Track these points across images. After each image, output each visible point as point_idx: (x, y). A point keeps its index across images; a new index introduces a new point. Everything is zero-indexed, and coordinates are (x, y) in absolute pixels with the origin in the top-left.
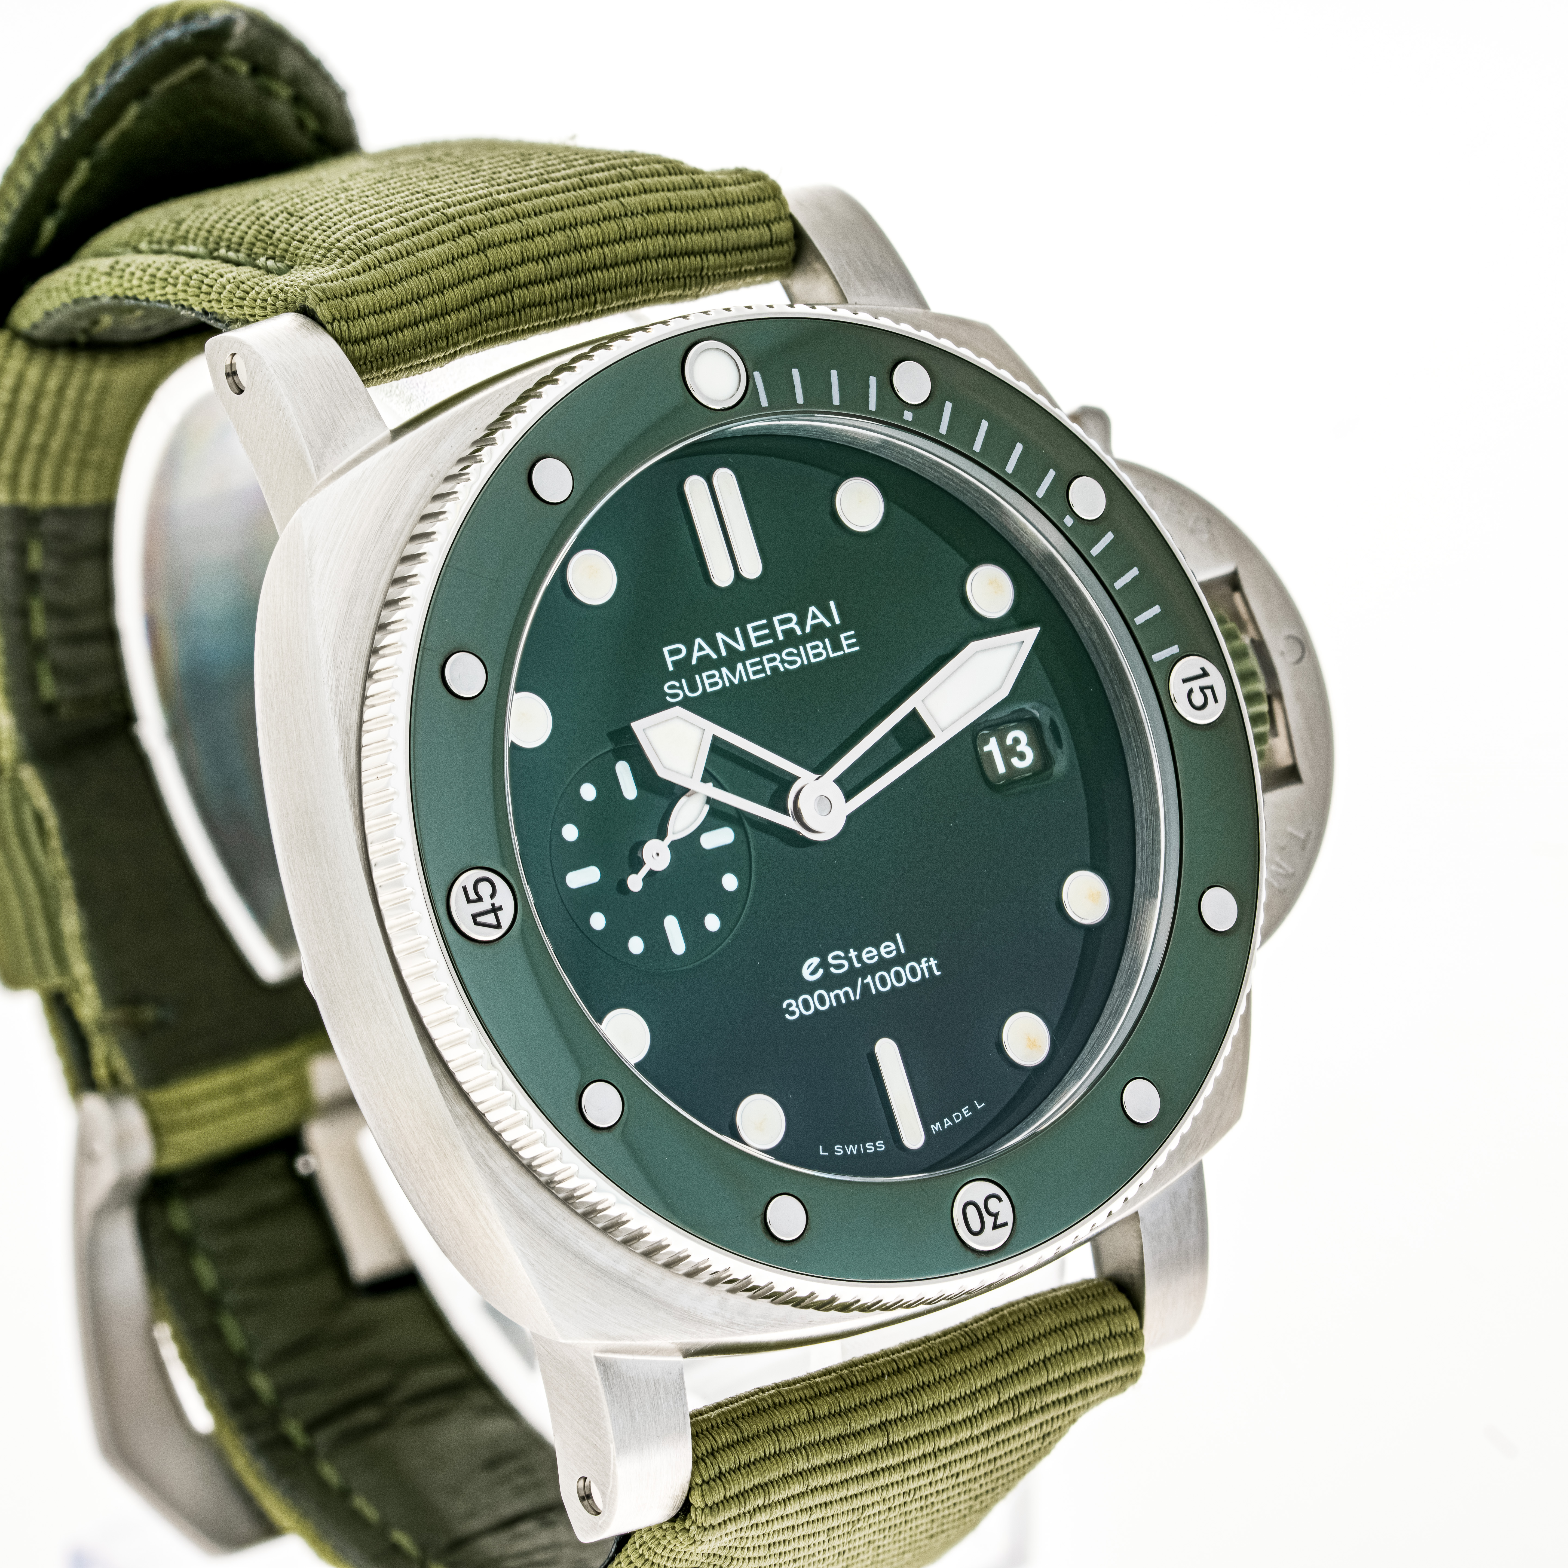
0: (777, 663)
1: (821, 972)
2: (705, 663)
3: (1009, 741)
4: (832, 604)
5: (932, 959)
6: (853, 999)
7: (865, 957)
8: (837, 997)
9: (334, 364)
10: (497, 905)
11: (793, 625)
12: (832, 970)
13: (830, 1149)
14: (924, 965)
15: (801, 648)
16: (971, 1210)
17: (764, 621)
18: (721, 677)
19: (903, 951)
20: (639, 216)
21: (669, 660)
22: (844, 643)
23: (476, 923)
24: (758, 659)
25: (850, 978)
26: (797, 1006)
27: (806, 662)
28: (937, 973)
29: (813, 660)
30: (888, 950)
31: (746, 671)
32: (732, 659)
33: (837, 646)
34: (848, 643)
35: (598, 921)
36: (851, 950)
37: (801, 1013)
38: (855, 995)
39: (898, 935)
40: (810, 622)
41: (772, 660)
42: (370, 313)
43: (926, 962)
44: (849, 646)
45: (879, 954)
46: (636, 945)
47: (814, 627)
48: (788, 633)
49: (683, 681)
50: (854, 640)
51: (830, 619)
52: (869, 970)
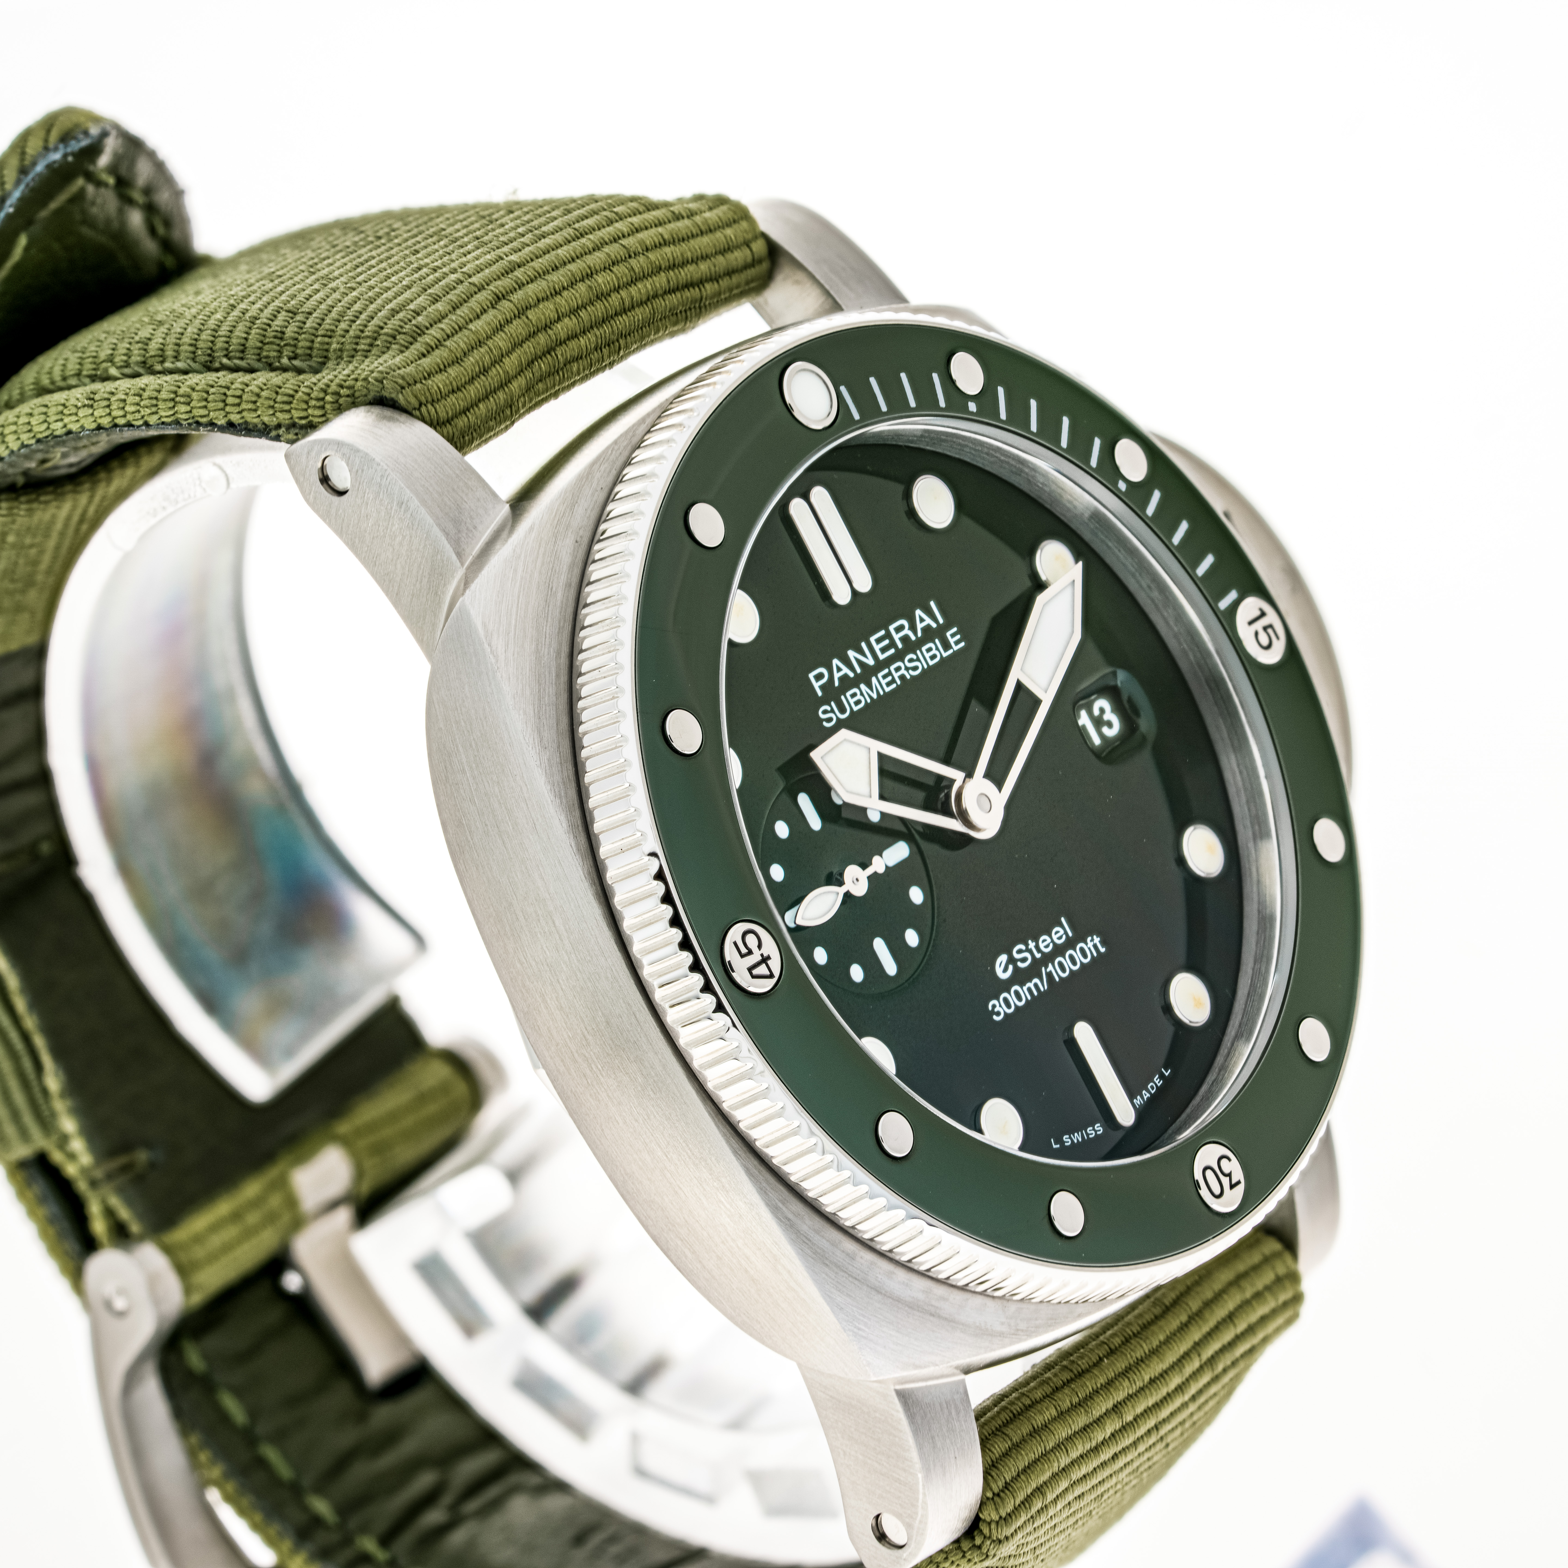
0: (903, 671)
1: (1011, 967)
2: (847, 683)
3: (1096, 712)
4: (932, 604)
5: (1095, 937)
6: (1042, 989)
7: (1042, 946)
8: (1029, 990)
9: (437, 449)
10: (765, 955)
11: (907, 631)
12: (1020, 964)
13: (1059, 1141)
14: (1090, 944)
15: (918, 652)
16: (1209, 1173)
17: (883, 632)
18: (862, 694)
19: (1070, 934)
20: (641, 255)
21: (817, 685)
22: (952, 641)
23: (753, 977)
24: (886, 671)
25: (1034, 970)
26: (1000, 1006)
27: (926, 666)
28: (1102, 950)
29: (931, 663)
30: (1058, 935)
31: (881, 684)
32: (866, 675)
33: (946, 646)
34: (954, 640)
35: (820, 956)
36: (1030, 942)
37: (1005, 1012)
38: (1043, 985)
39: (1063, 919)
40: (920, 626)
41: (898, 669)
42: (449, 392)
43: (1091, 941)
44: (957, 643)
45: (1053, 941)
46: (857, 973)
47: (923, 629)
48: (905, 639)
49: (833, 704)
50: (958, 637)
51: (935, 619)
52: (1048, 958)
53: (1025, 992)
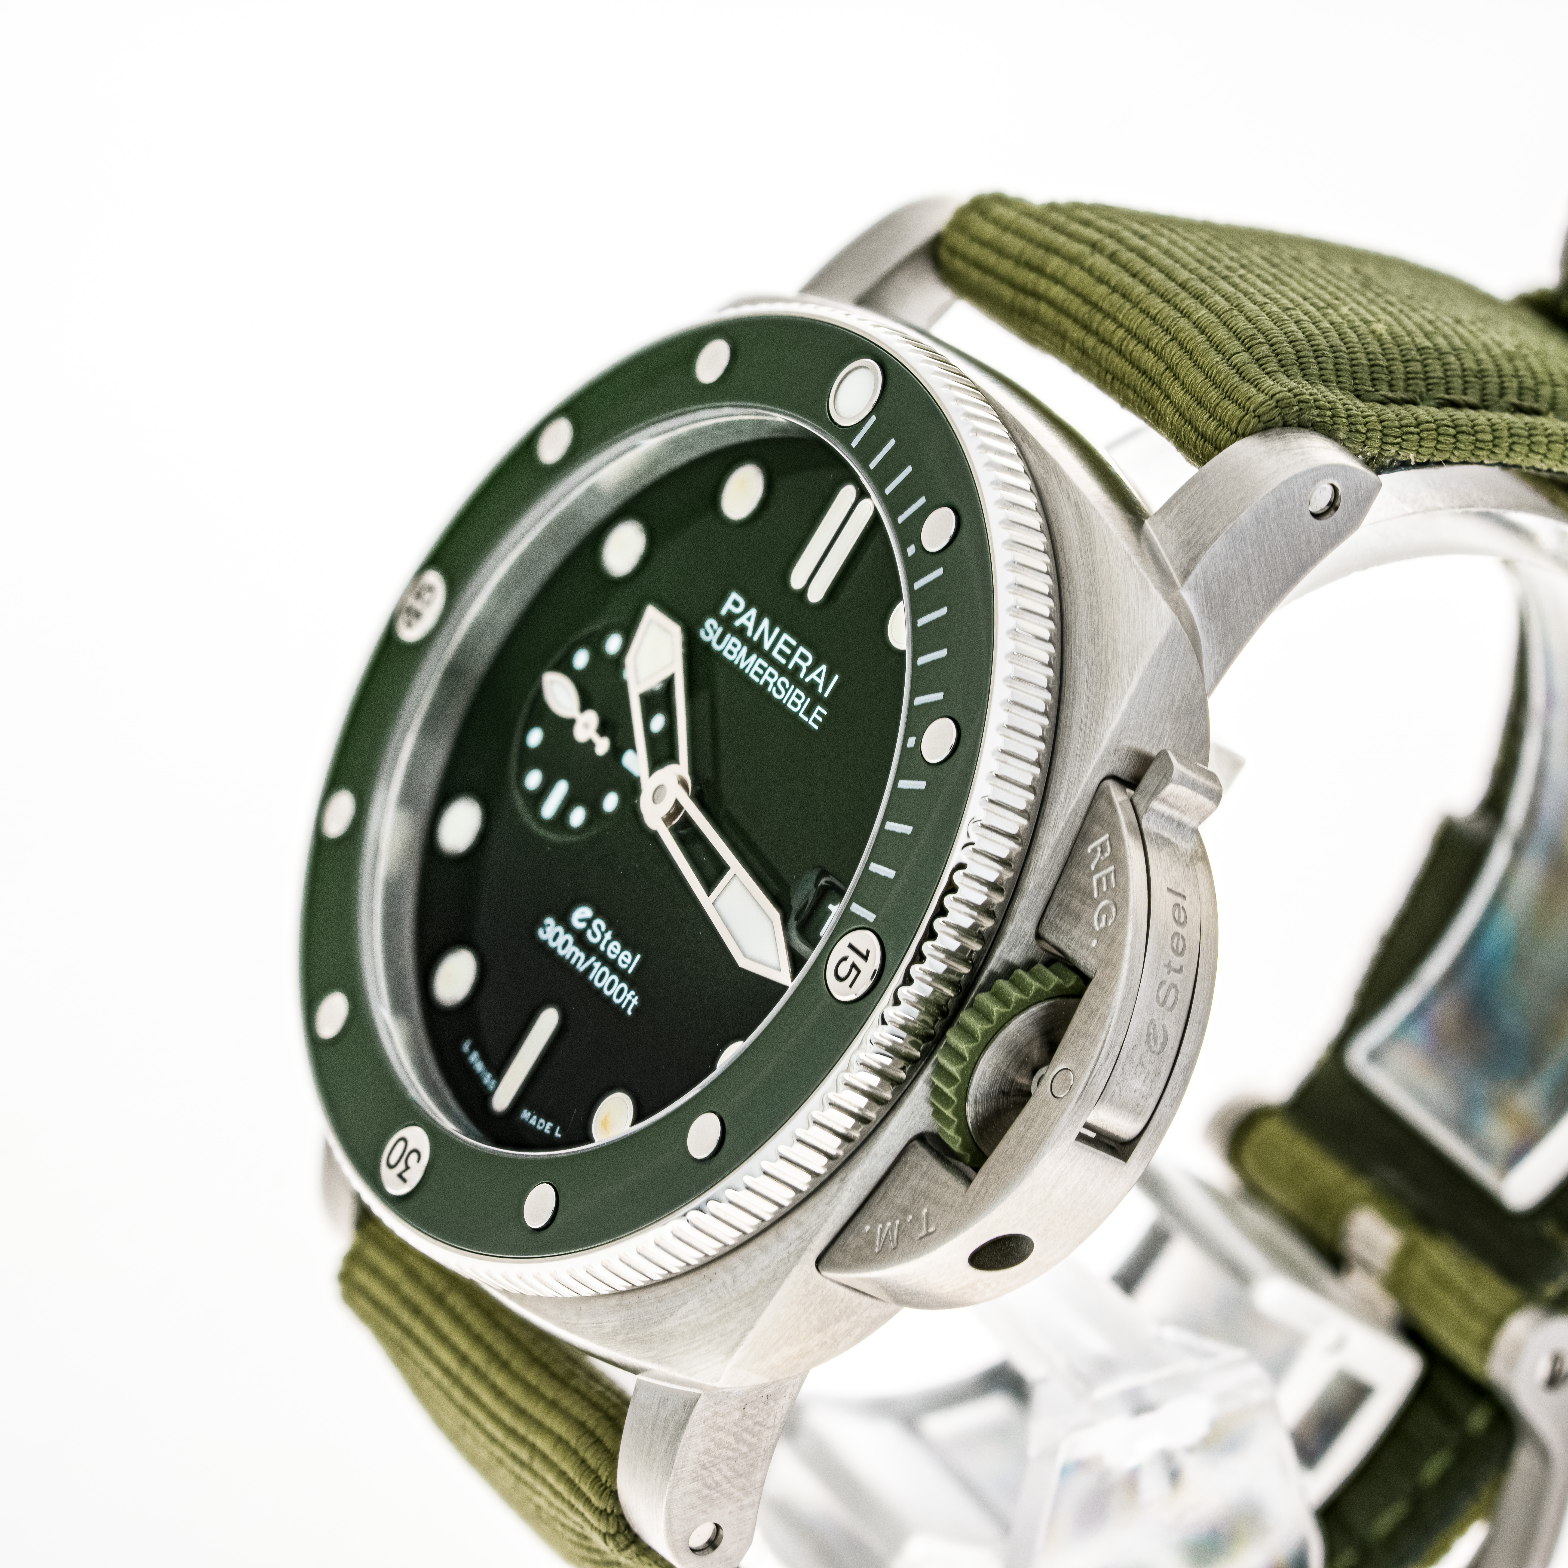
0: (772, 681)
1: (583, 925)
2: (740, 633)
4: (836, 677)
5: (636, 998)
6: (578, 966)
7: (611, 947)
8: (573, 954)
11: (804, 665)
12: (589, 932)
13: (472, 1049)
14: (629, 997)
15: (793, 687)
17: (794, 643)
18: (738, 653)
19: (630, 971)
21: (728, 605)
22: (815, 715)
24: (765, 665)
25: (590, 950)
26: (551, 931)
27: (784, 701)
28: (629, 1012)
29: (789, 705)
30: (625, 959)
31: (752, 665)
32: (755, 647)
33: (809, 712)
34: (817, 717)
35: (535, 738)
36: (610, 932)
37: (548, 939)
38: (582, 965)
39: (638, 957)
40: (813, 676)
41: (771, 675)
43: (633, 996)
44: (815, 721)
45: (618, 956)
46: (533, 779)
47: (812, 681)
48: (797, 668)
49: (720, 629)
50: (820, 719)
51: (825, 688)
52: (603, 958)
53: (570, 951)
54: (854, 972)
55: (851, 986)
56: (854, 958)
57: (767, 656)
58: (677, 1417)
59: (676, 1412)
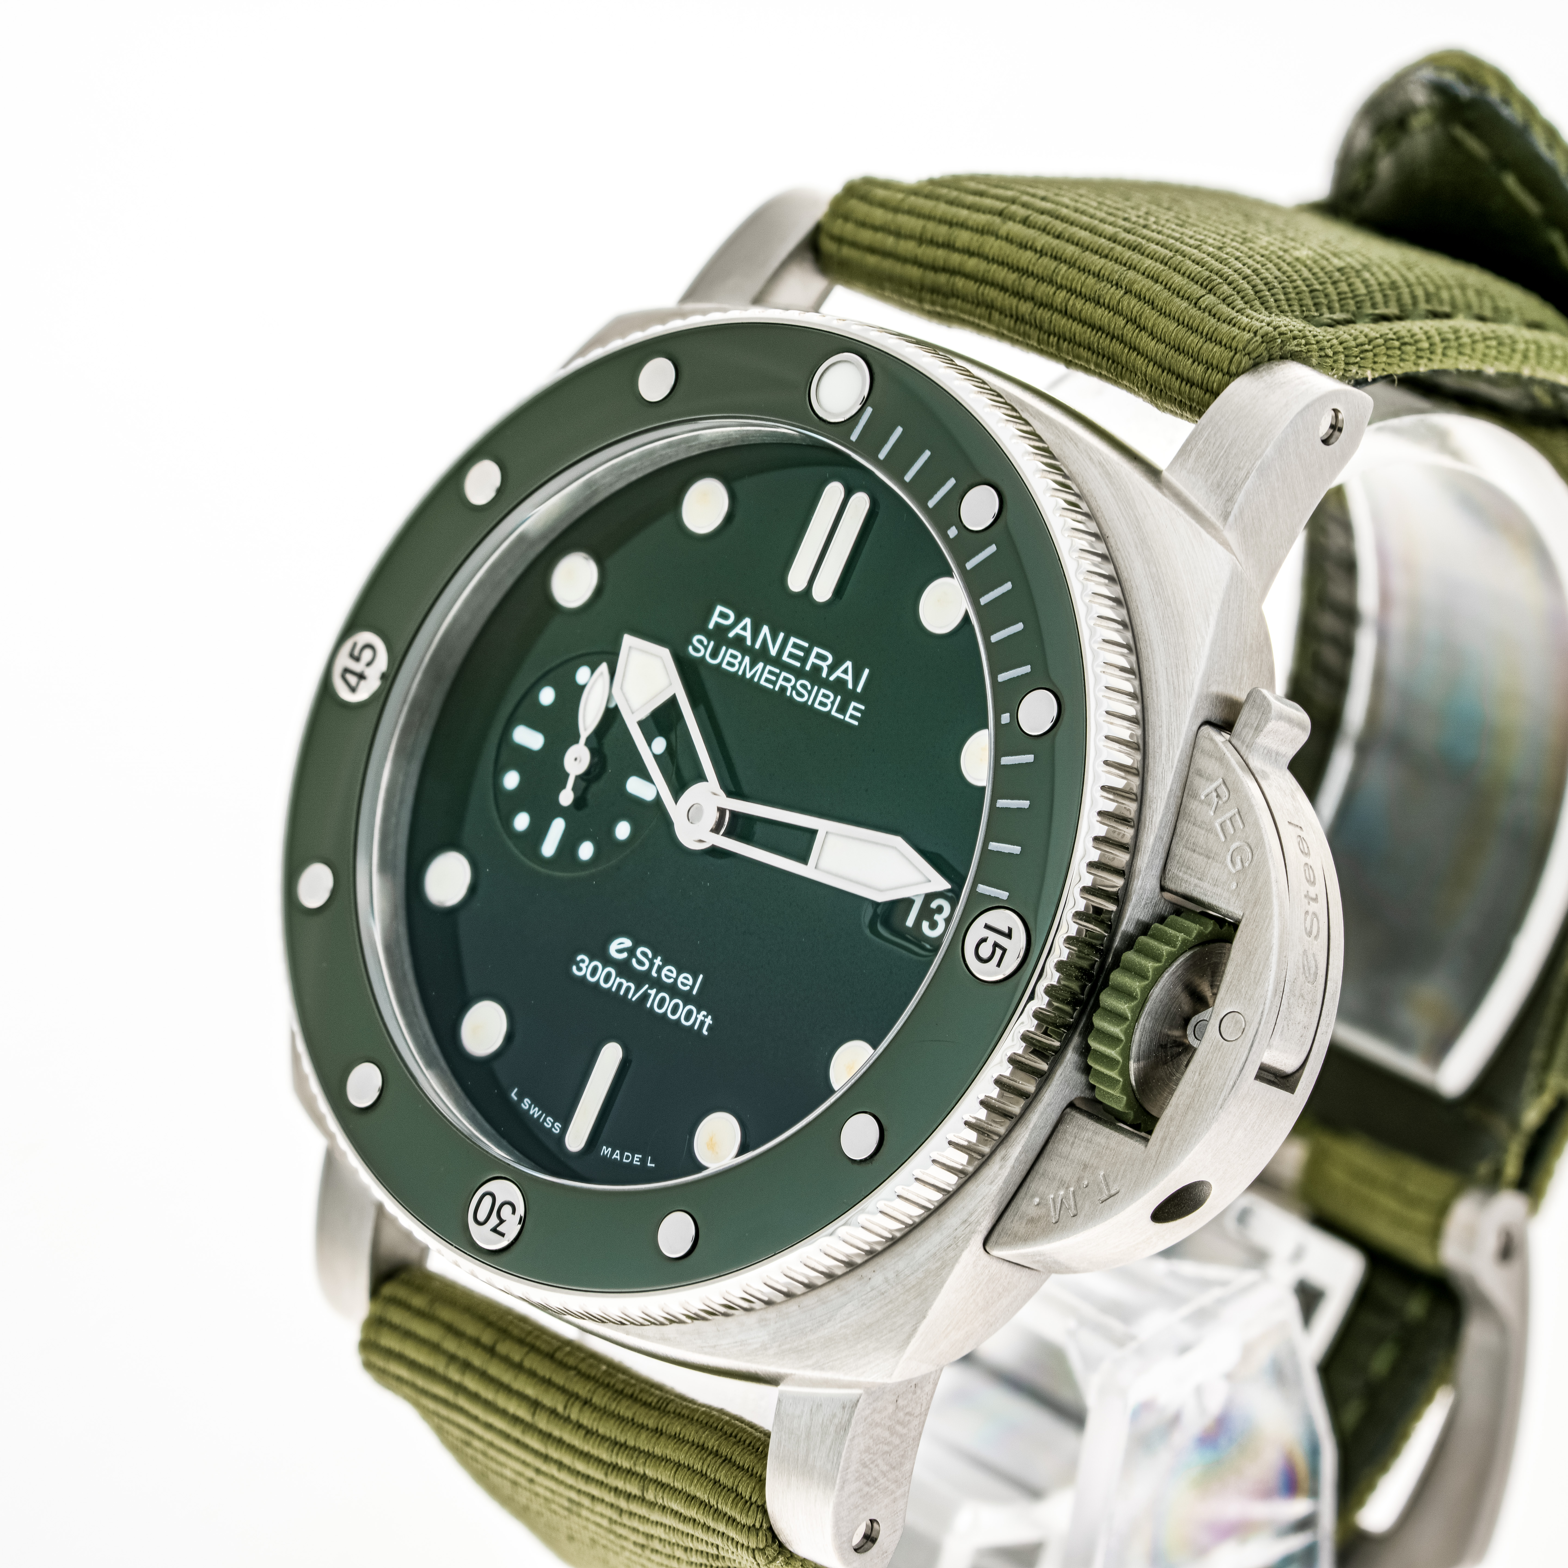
0: (789, 686)
1: (625, 955)
2: (738, 643)
4: (866, 672)
5: (710, 1017)
6: (630, 997)
7: (664, 971)
8: (620, 985)
10: (365, 674)
11: (825, 665)
12: (634, 961)
13: (521, 1097)
14: (700, 1017)
15: (816, 688)
17: (806, 645)
18: (740, 663)
19: (695, 992)
21: (715, 619)
22: (850, 711)
23: (342, 677)
24: (777, 671)
25: (640, 979)
26: (587, 967)
27: (810, 703)
28: (705, 1032)
29: (816, 706)
30: (685, 981)
31: (762, 673)
32: (760, 655)
33: (842, 709)
34: (853, 713)
35: (511, 780)
36: (659, 958)
37: (585, 975)
38: (633, 995)
39: (701, 976)
40: (838, 673)
41: (787, 680)
43: (704, 1016)
44: (852, 716)
45: (676, 979)
46: (522, 822)
47: (839, 679)
48: (817, 669)
49: (712, 643)
50: (859, 715)
51: (856, 683)
52: (658, 984)
53: (615, 982)
54: (999, 952)
55: (999, 965)
56: (993, 937)
57: (776, 661)
58: (836, 1421)
59: (834, 1416)
